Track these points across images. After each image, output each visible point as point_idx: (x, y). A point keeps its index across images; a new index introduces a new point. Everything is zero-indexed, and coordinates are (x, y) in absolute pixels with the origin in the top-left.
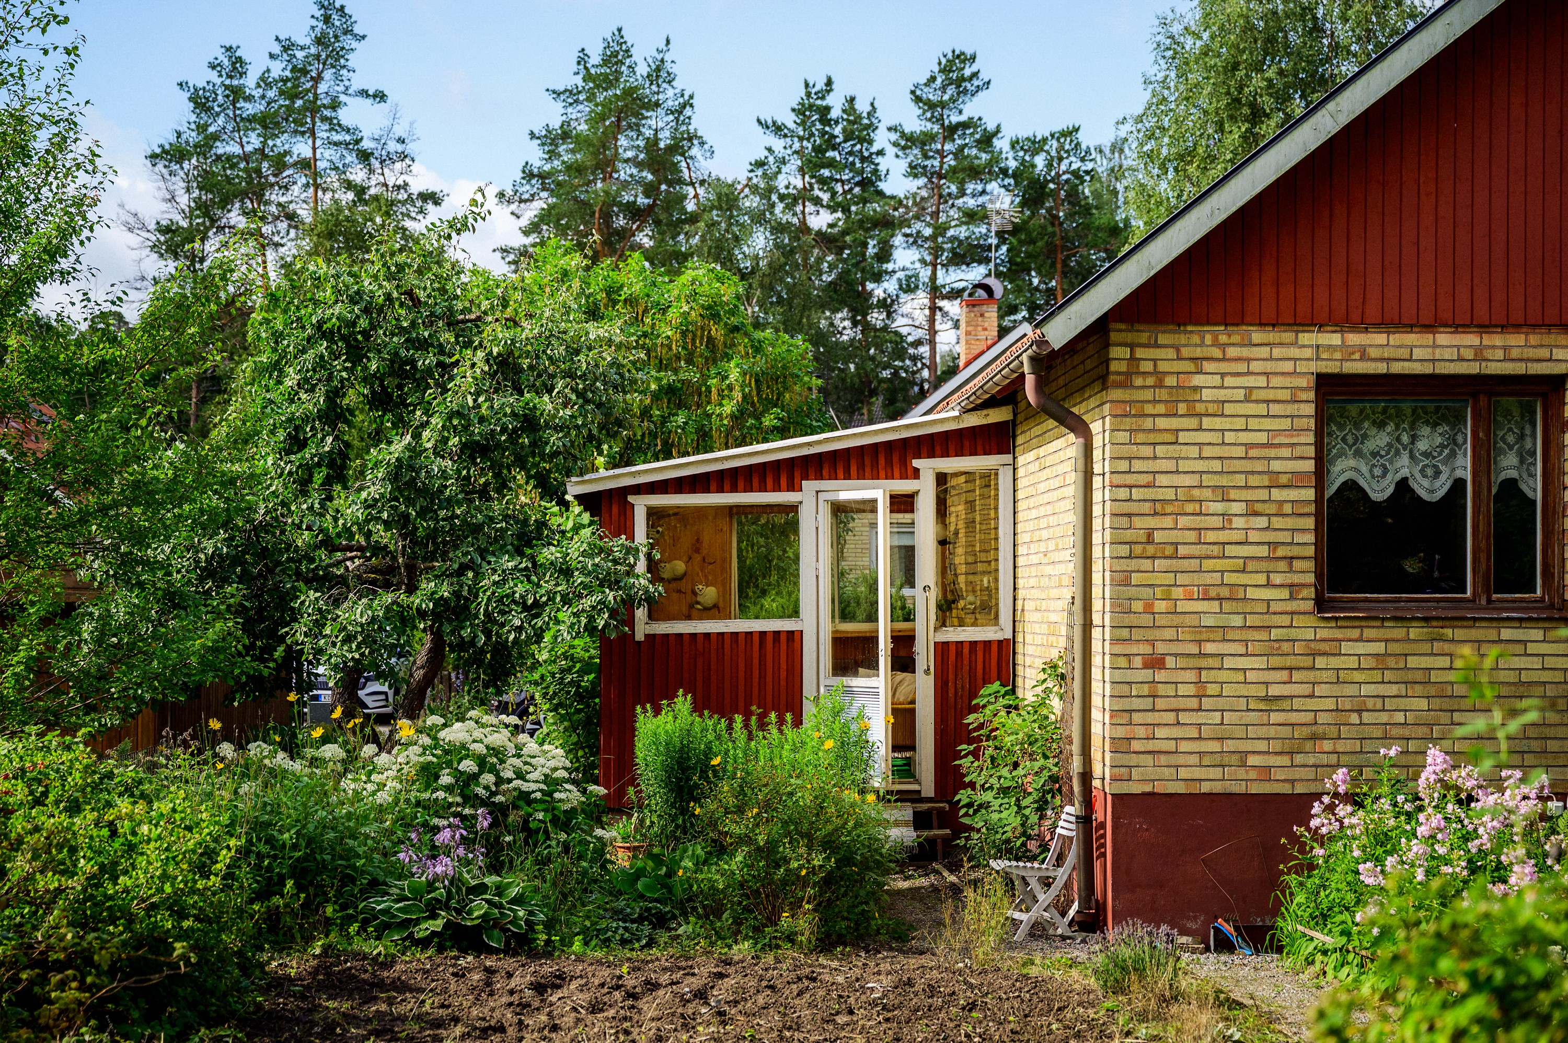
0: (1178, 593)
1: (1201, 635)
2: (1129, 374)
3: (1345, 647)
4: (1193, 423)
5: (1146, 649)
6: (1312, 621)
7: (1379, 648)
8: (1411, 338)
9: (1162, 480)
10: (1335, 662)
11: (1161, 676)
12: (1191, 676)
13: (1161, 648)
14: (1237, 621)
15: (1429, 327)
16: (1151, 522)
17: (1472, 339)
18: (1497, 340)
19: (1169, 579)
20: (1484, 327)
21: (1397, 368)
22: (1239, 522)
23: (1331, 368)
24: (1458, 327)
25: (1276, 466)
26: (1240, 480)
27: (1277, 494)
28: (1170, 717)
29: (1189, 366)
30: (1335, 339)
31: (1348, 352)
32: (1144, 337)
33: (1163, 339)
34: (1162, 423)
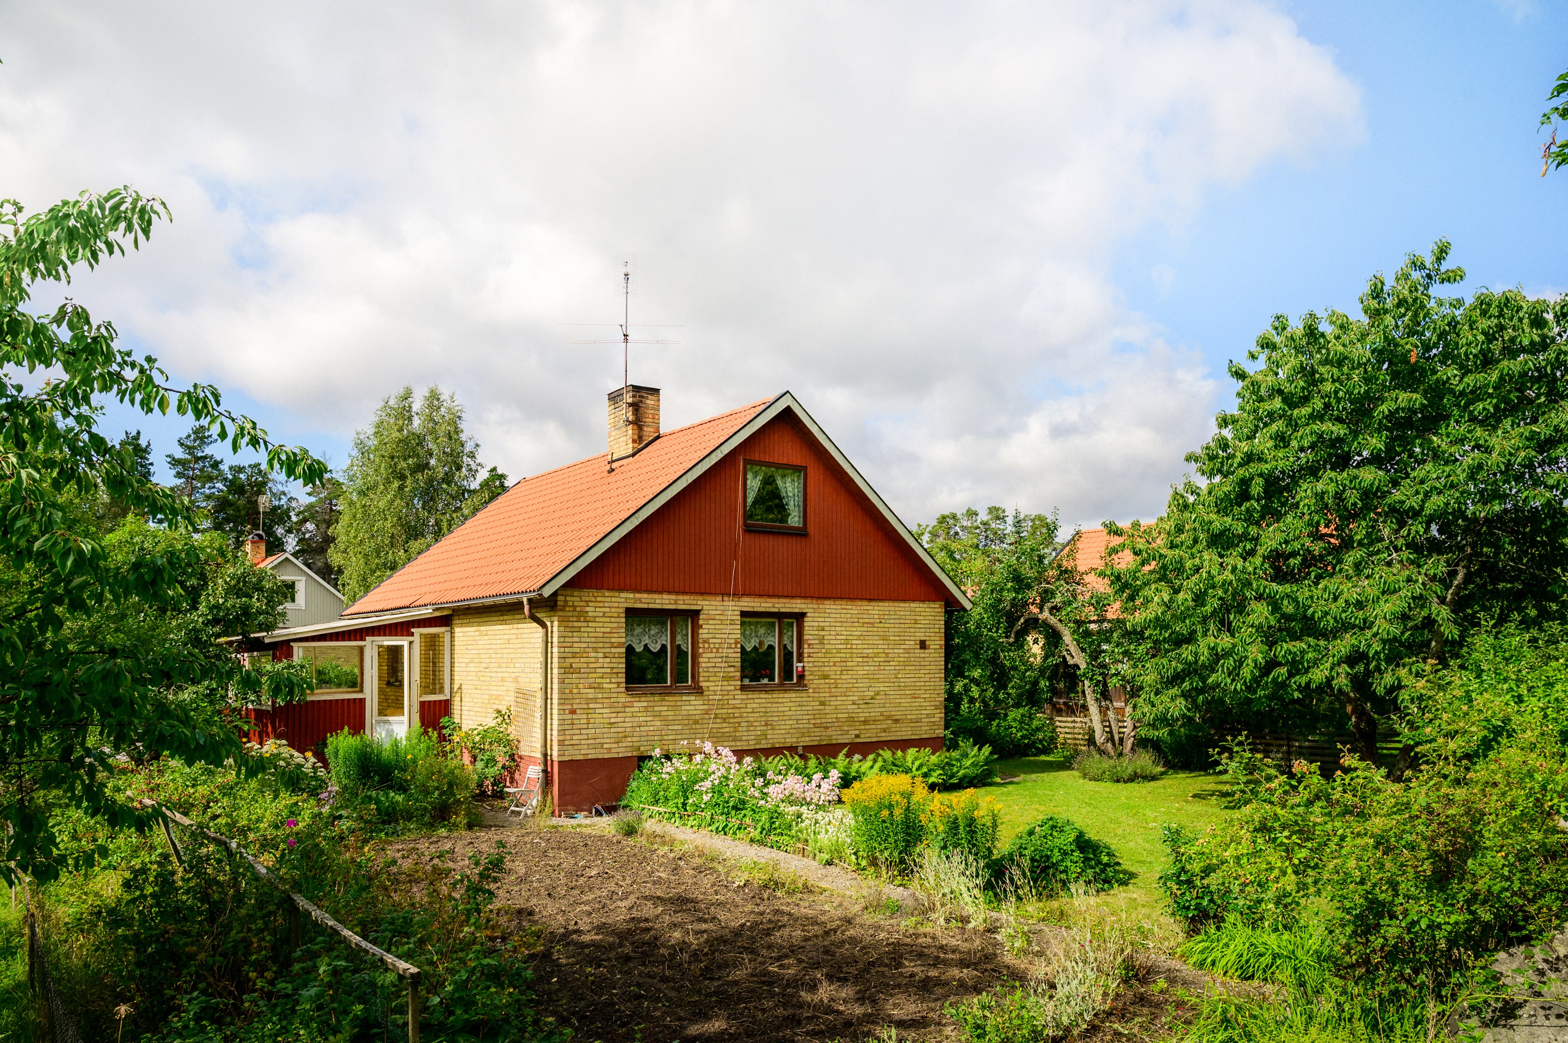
0: (581, 686)
1: (589, 701)
2: (564, 606)
3: (635, 704)
4: (585, 624)
5: (569, 707)
6: (624, 695)
7: (645, 704)
8: (655, 596)
9: (576, 645)
10: (632, 709)
11: (575, 717)
12: (585, 716)
13: (575, 706)
14: (600, 696)
15: (660, 592)
16: (572, 660)
17: (673, 597)
18: (681, 597)
19: (577, 681)
20: (677, 593)
21: (651, 606)
22: (601, 660)
23: (630, 606)
24: (669, 592)
25: (613, 640)
26: (601, 645)
27: (613, 650)
28: (578, 732)
29: (584, 604)
30: (631, 595)
31: (636, 600)
32: (569, 593)
33: (576, 593)
34: (576, 624)
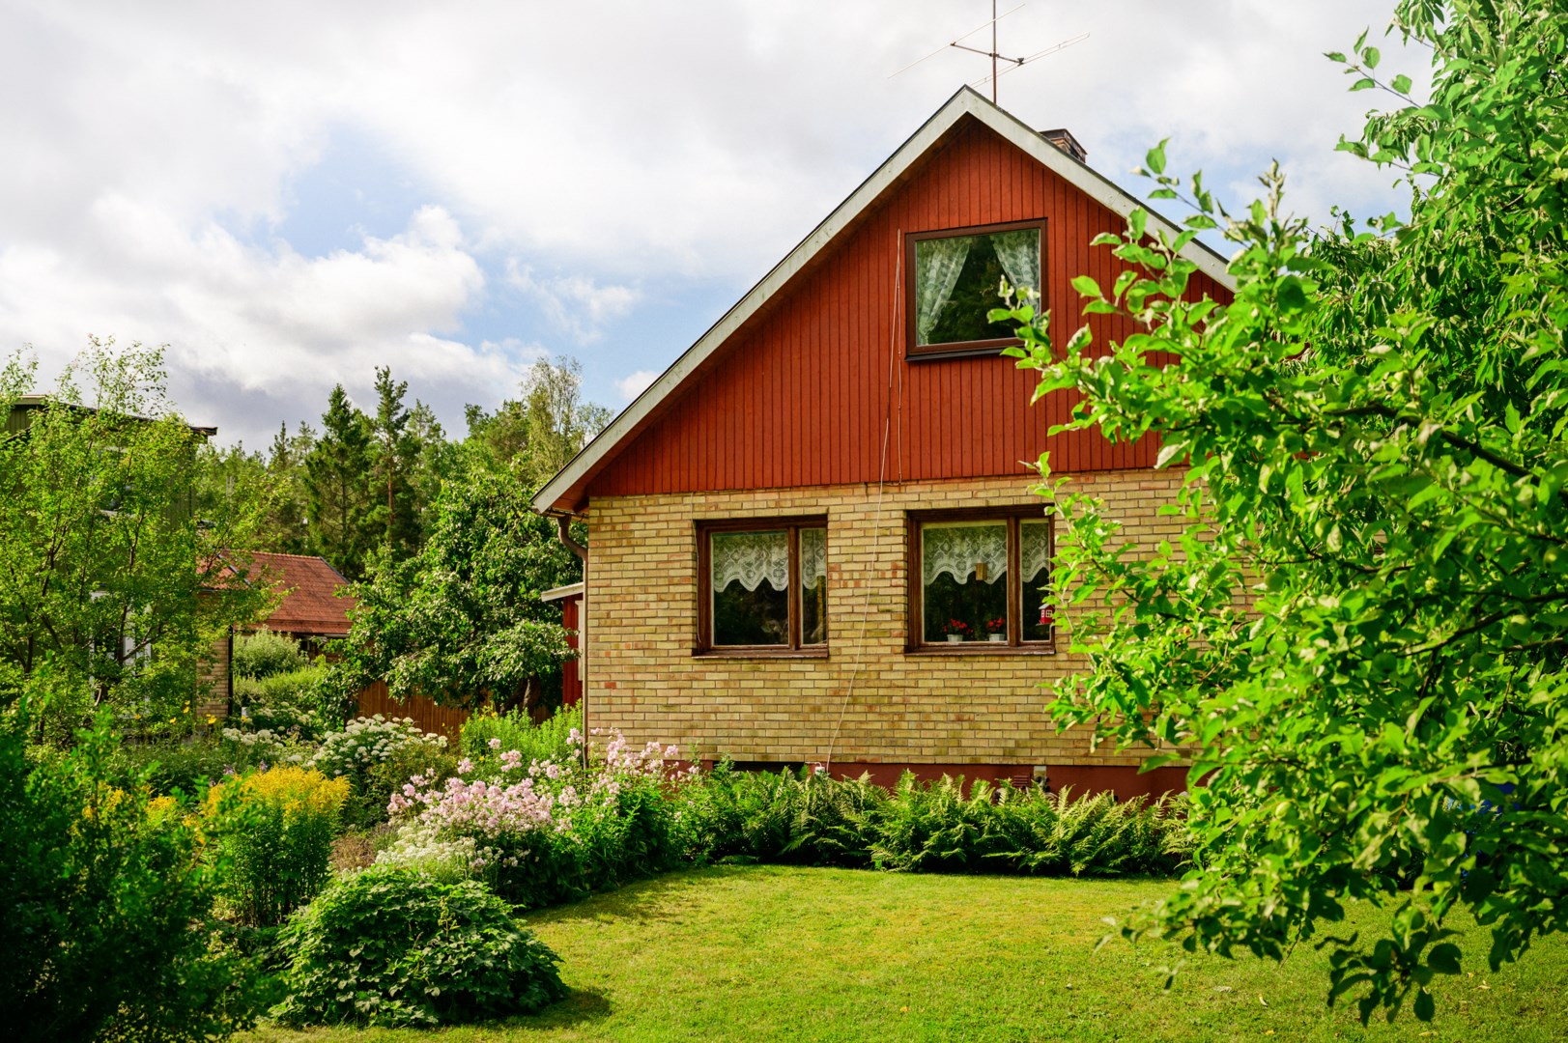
0: (622, 646)
1: (635, 669)
2: (598, 525)
3: (708, 676)
4: (629, 550)
5: (606, 678)
6: (690, 661)
7: (725, 676)
8: (742, 497)
9: (615, 583)
10: (703, 684)
11: (614, 693)
12: (629, 693)
13: (614, 677)
14: (652, 661)
15: (752, 490)
16: (610, 607)
17: (774, 496)
18: (788, 495)
19: (618, 638)
20: (781, 488)
21: (736, 514)
22: (653, 605)
23: (699, 516)
24: (767, 489)
25: (672, 573)
26: (653, 582)
27: (673, 589)
28: (618, 716)
29: (627, 519)
30: (702, 500)
31: (708, 507)
32: (605, 504)
33: (616, 504)
34: (615, 551)
